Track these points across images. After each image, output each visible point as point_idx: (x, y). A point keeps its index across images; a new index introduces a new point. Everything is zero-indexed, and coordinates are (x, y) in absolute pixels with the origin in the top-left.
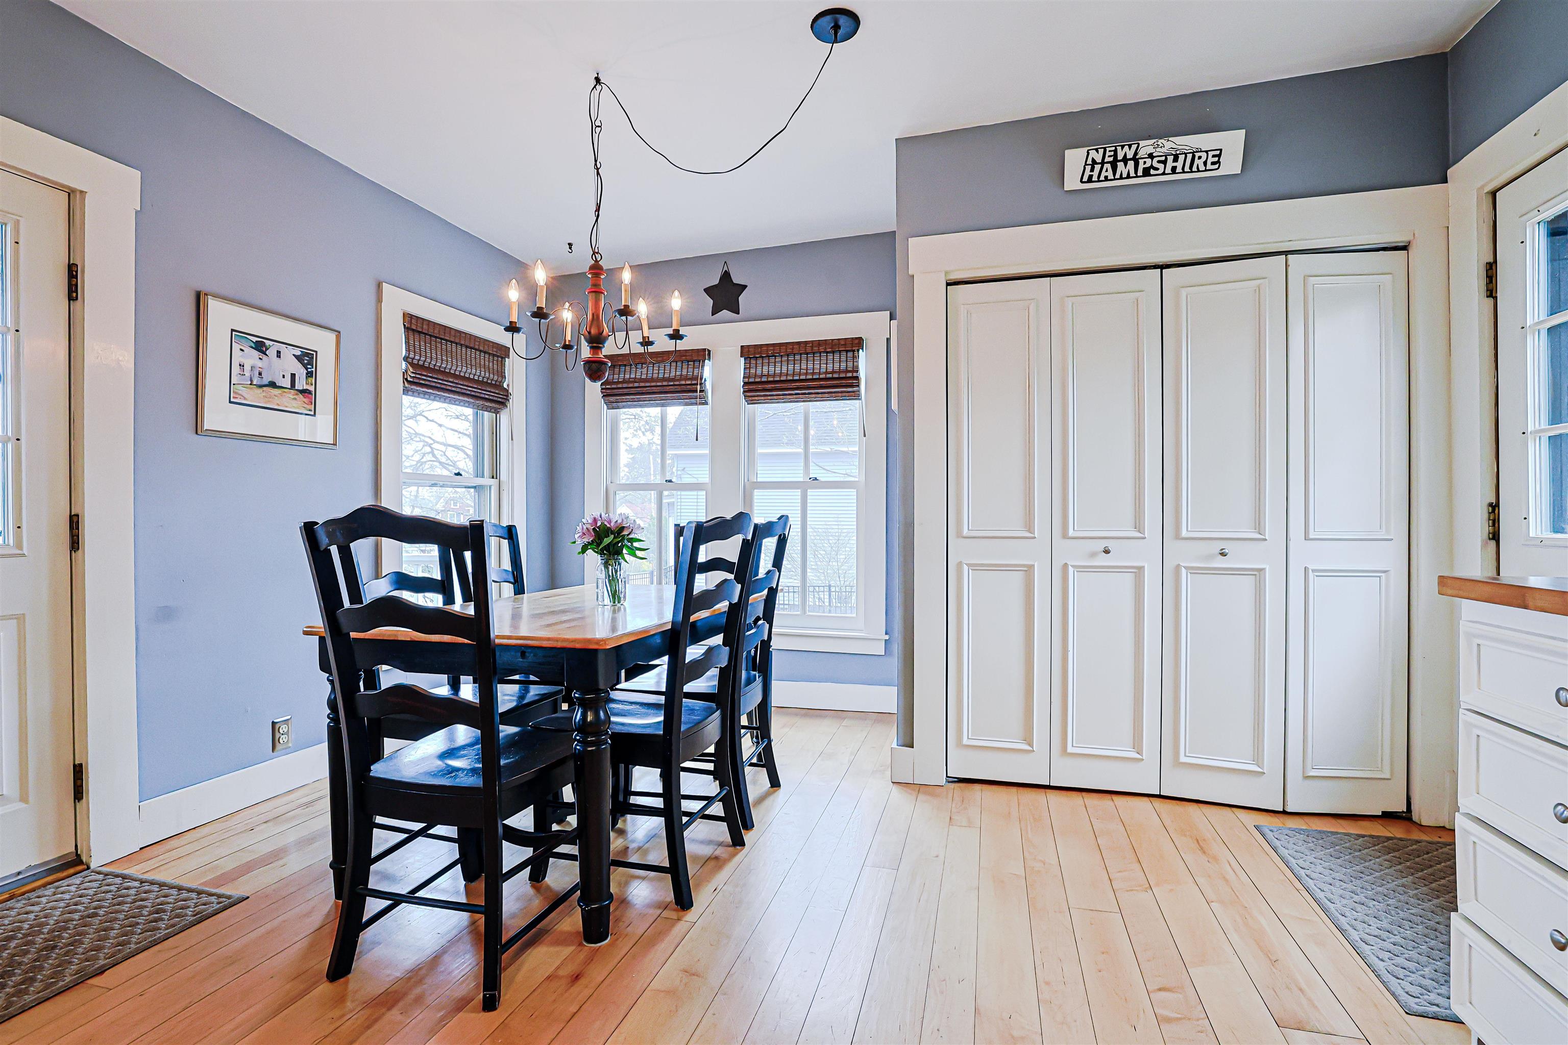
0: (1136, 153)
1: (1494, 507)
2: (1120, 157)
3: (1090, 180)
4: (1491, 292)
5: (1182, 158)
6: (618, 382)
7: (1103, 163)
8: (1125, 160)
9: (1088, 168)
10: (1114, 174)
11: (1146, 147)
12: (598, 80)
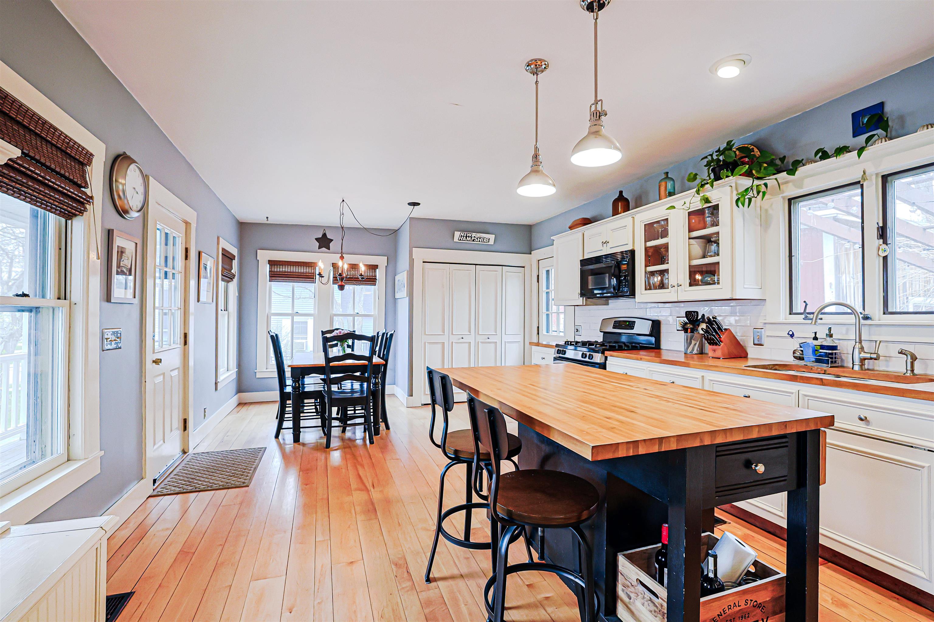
0: (471, 236)
1: (538, 327)
2: (468, 236)
3: (460, 240)
4: (538, 282)
5: (481, 239)
7: (464, 236)
8: (469, 237)
9: (460, 237)
10: (466, 239)
11: (474, 235)
12: (343, 201)
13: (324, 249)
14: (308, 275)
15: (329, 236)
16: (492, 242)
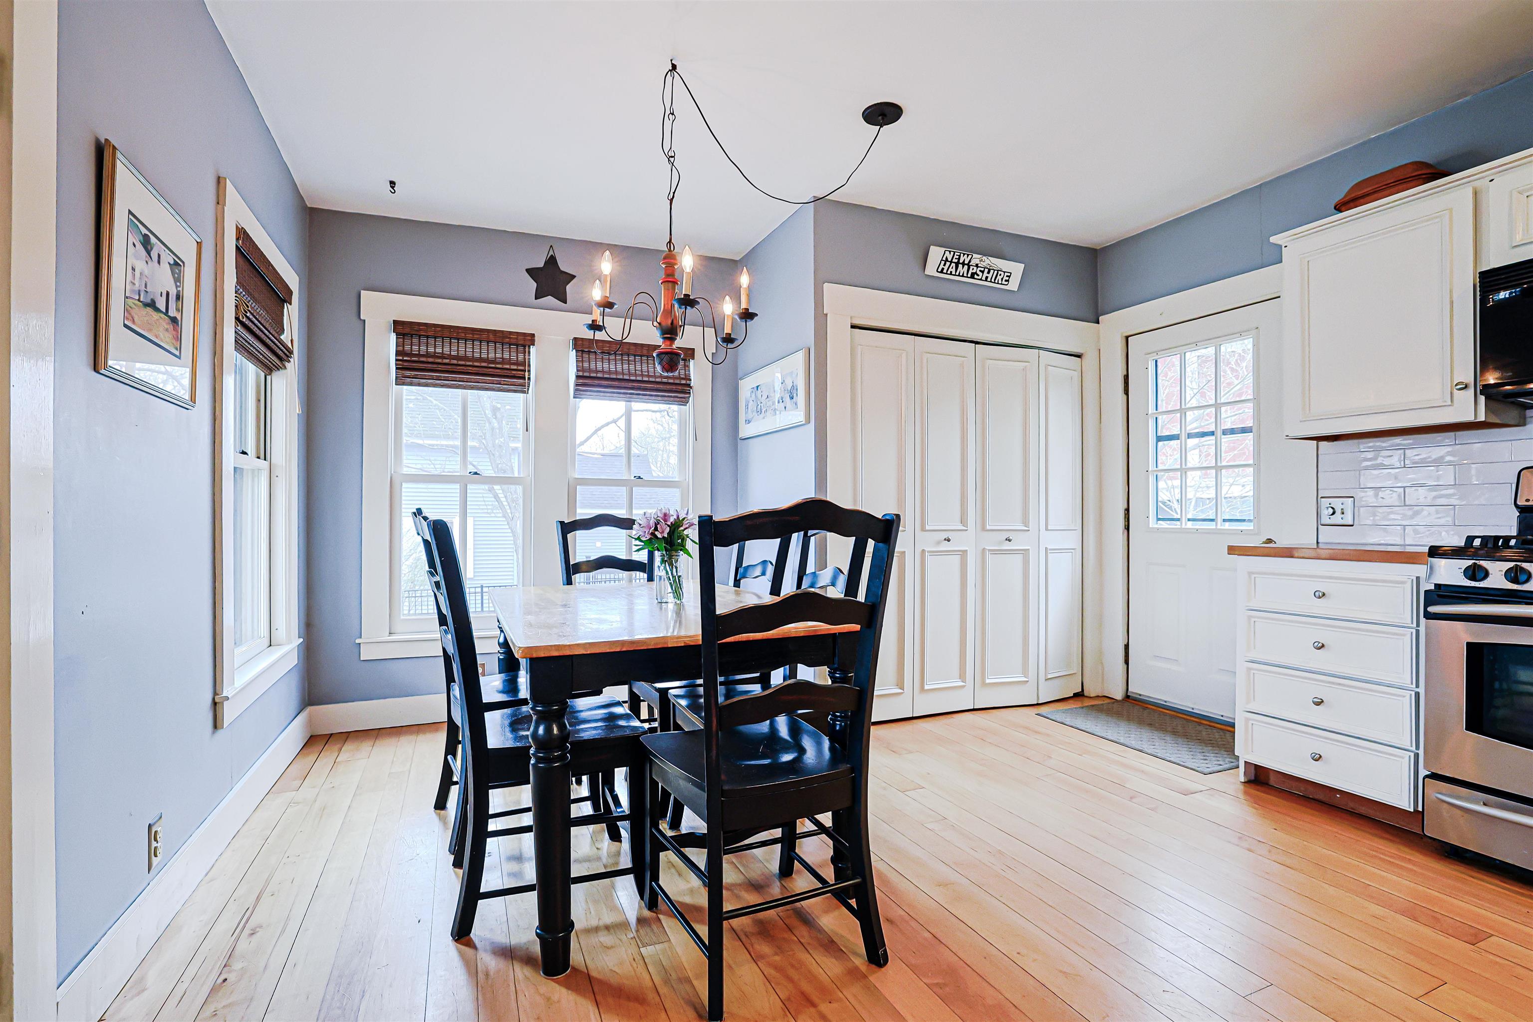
0: (970, 261)
1: (1127, 510)
2: (961, 261)
3: (942, 272)
4: (1126, 392)
5: (992, 271)
6: (419, 355)
7: (951, 262)
8: (963, 264)
9: (943, 262)
10: (956, 272)
11: (976, 259)
12: (674, 67)
13: (550, 300)
14: (508, 366)
15: (564, 266)
16: (1014, 285)
